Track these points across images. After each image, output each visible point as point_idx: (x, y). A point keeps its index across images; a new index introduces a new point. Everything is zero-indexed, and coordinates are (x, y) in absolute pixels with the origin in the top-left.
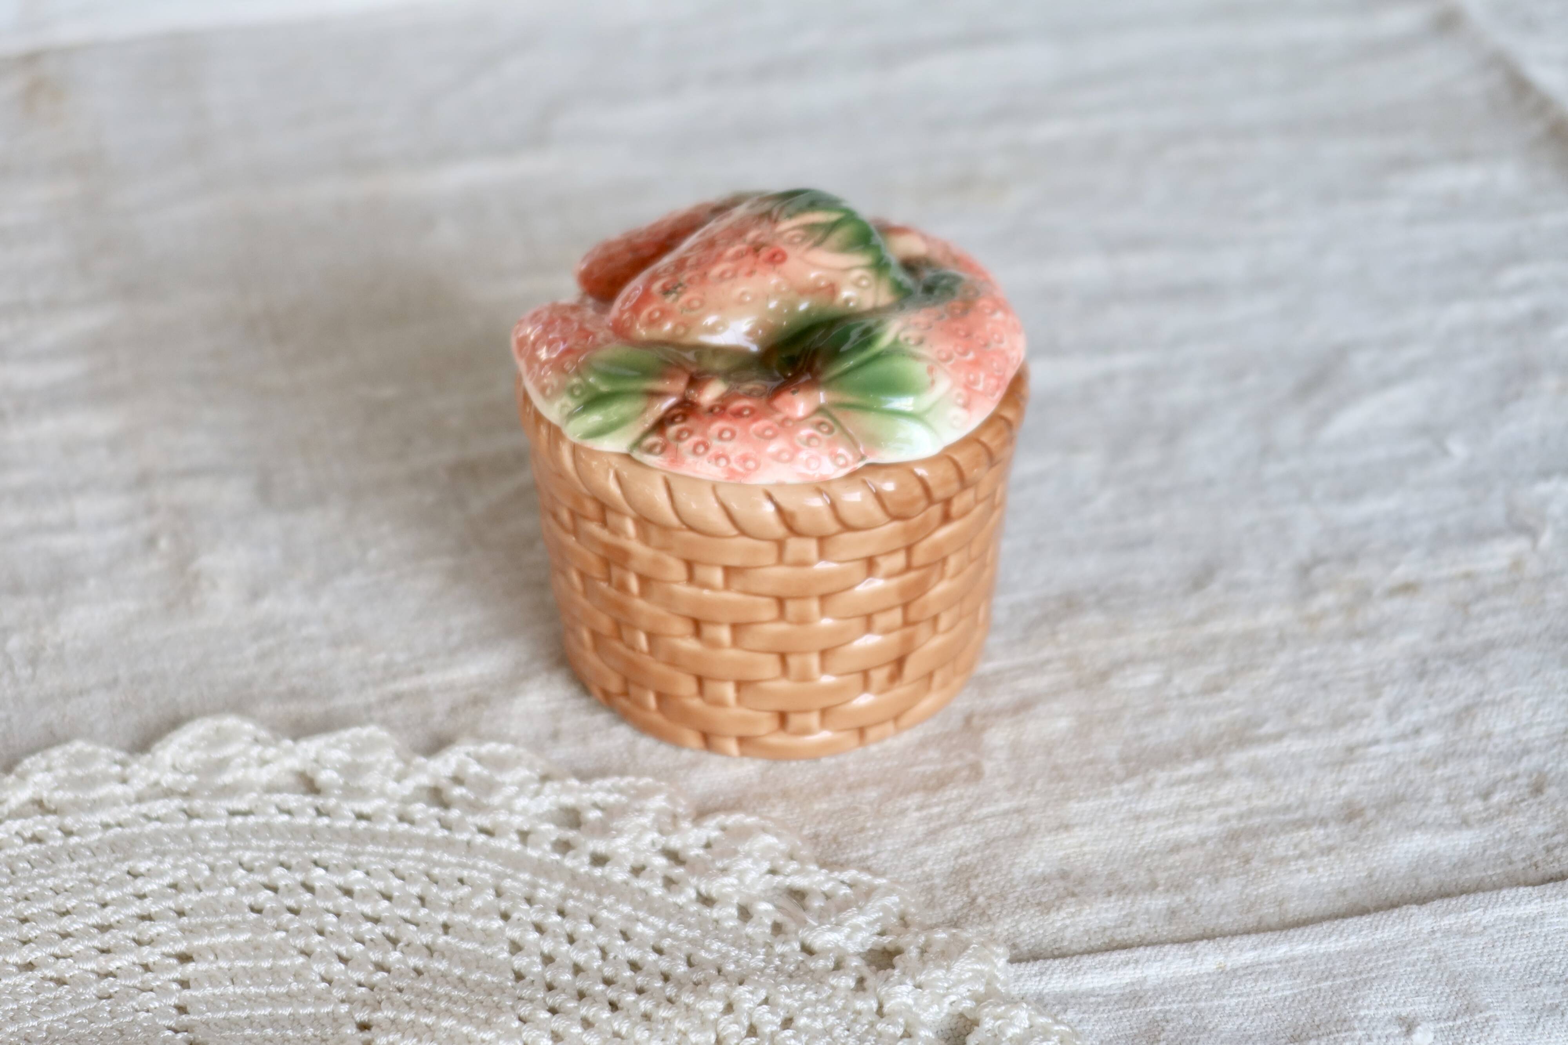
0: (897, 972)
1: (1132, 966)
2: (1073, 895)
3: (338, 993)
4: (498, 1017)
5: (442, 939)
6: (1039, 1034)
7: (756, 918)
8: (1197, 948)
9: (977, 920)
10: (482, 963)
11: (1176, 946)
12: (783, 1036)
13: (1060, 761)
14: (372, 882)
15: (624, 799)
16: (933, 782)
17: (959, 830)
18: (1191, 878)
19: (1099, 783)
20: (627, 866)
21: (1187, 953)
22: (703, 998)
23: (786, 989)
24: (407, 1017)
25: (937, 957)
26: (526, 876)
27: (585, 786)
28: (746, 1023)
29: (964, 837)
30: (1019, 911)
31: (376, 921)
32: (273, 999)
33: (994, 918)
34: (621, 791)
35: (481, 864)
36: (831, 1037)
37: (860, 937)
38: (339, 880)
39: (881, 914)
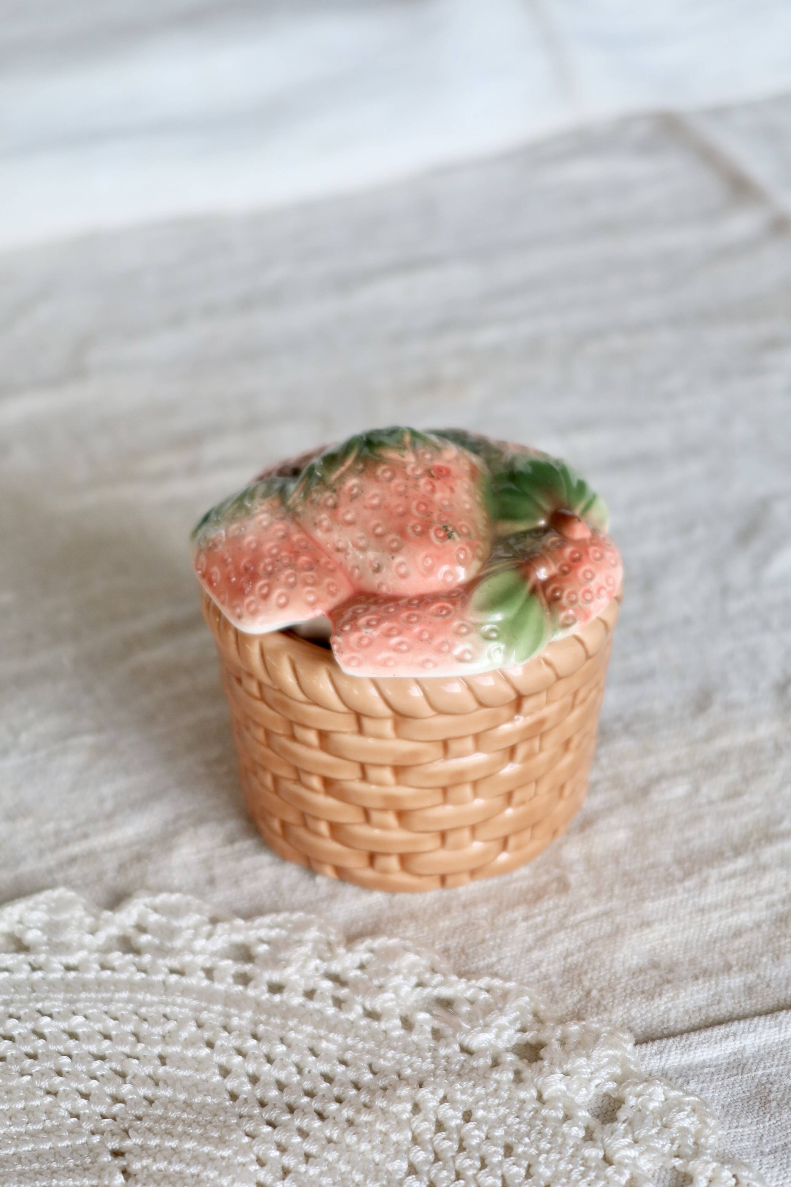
0: (546, 1063)
1: (731, 1038)
2: (668, 982)
3: (87, 1126)
4: (230, 1135)
5: (161, 1070)
6: (675, 1106)
7: (417, 1026)
8: (780, 1018)
9: (595, 1010)
10: (200, 1088)
11: (763, 1018)
12: (467, 1128)
13: (627, 868)
14: (92, 1024)
15: (284, 933)
16: (530, 896)
17: (562, 935)
18: (756, 957)
19: (664, 883)
20: (301, 990)
21: (773, 1023)
22: (394, 1102)
23: (458, 1086)
24: (153, 1143)
25: (576, 1048)
26: (218, 1008)
27: (249, 924)
28: (434, 1120)
29: (567, 940)
30: (628, 999)
31: (103, 1058)
32: (33, 1135)
33: (609, 1007)
34: (280, 926)
35: (179, 1000)
36: (506, 1125)
37: (506, 1035)
38: (63, 1025)
39: (518, 1013)
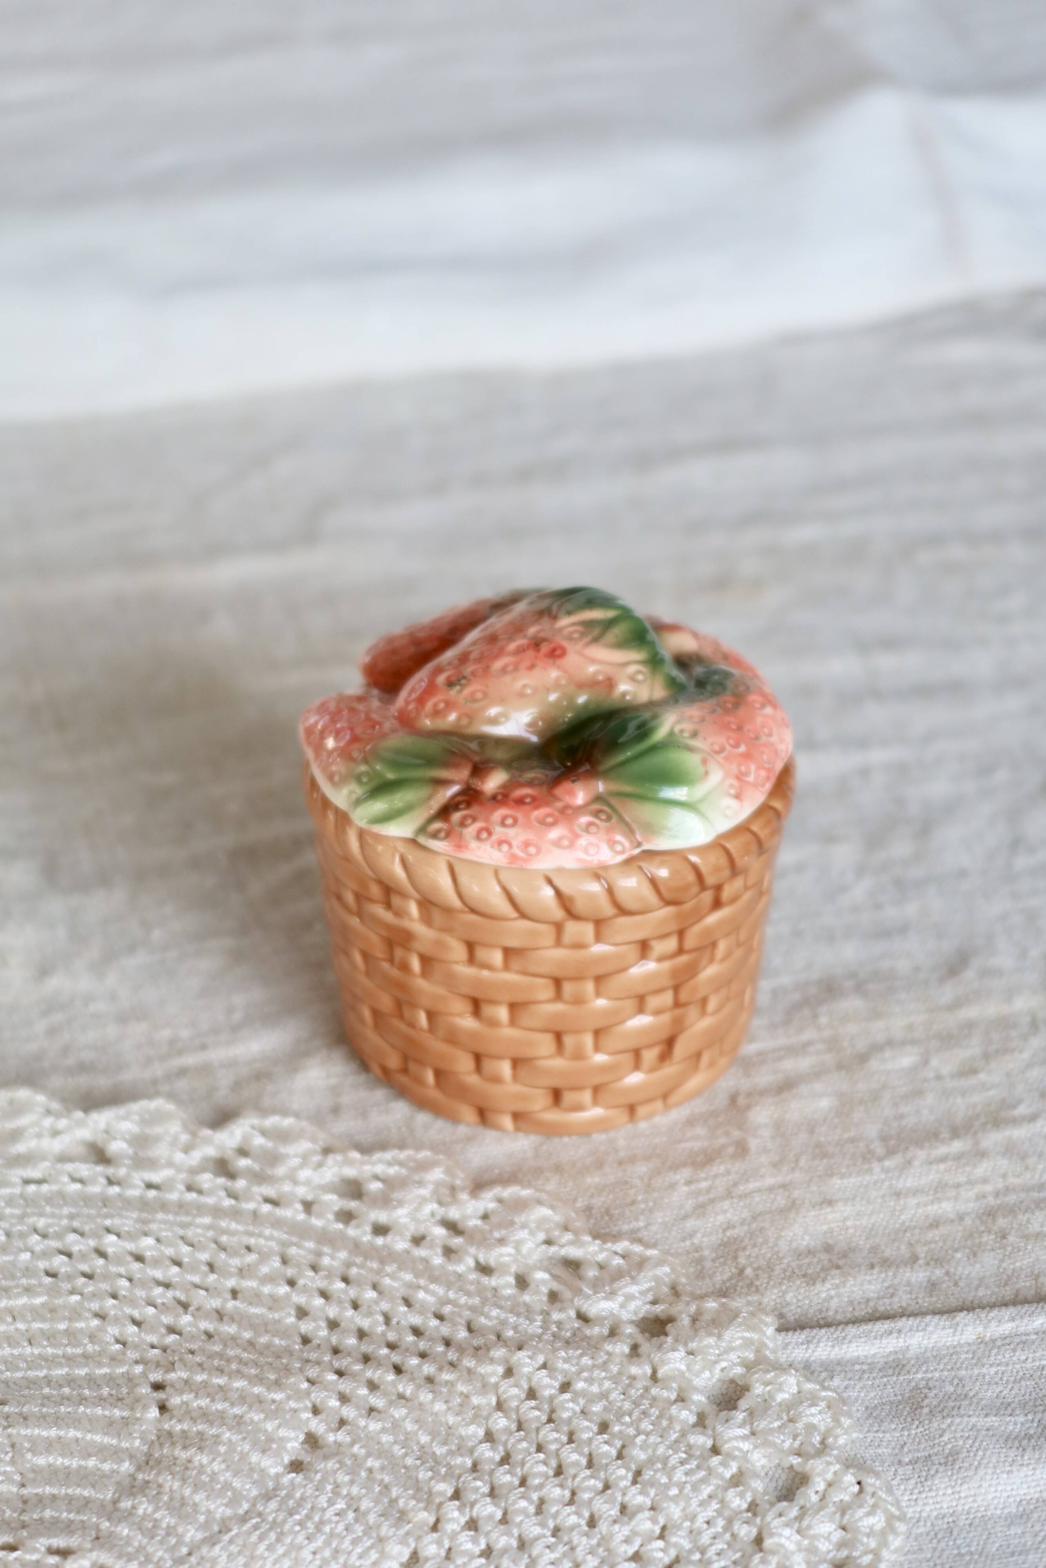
0: (669, 1339)
1: (895, 1335)
2: (838, 1267)
3: (132, 1355)
4: (287, 1378)
5: (231, 1304)
6: (808, 1399)
7: (533, 1286)
8: (958, 1319)
9: (745, 1290)
10: (270, 1327)
11: (937, 1317)
12: (561, 1399)
13: (822, 1139)
14: (162, 1248)
15: (404, 1171)
16: (701, 1158)
17: (726, 1204)
18: (950, 1252)
19: (860, 1160)
20: (408, 1235)
21: (948, 1323)
22: (483, 1363)
23: (563, 1354)
24: (199, 1378)
25: (708, 1325)
26: (310, 1245)
27: (366, 1158)
28: (526, 1387)
29: (731, 1211)
30: (785, 1282)
31: (167, 1286)
32: (70, 1360)
33: (761, 1289)
34: (401, 1164)
35: (267, 1232)
36: (607, 1401)
37: (633, 1305)
38: (130, 1246)
39: (653, 1284)
